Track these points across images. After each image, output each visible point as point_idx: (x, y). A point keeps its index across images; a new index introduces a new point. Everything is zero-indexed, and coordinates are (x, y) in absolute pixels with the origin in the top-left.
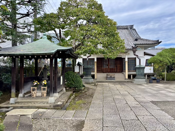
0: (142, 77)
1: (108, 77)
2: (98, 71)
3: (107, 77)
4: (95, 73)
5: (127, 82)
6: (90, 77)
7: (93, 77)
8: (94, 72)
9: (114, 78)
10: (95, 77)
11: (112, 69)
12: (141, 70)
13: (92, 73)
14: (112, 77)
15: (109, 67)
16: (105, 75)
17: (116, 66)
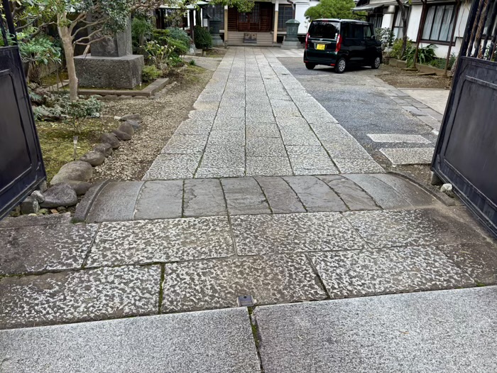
0: (293, 39)
1: (247, 37)
2: (231, 28)
3: (244, 39)
4: (225, 31)
5: (275, 46)
6: (218, 37)
7: (222, 36)
8: (223, 29)
9: (255, 39)
10: (226, 39)
11: (255, 24)
12: (294, 28)
13: (221, 31)
14: (253, 38)
15: (249, 21)
16: (240, 35)
17: (262, 20)
